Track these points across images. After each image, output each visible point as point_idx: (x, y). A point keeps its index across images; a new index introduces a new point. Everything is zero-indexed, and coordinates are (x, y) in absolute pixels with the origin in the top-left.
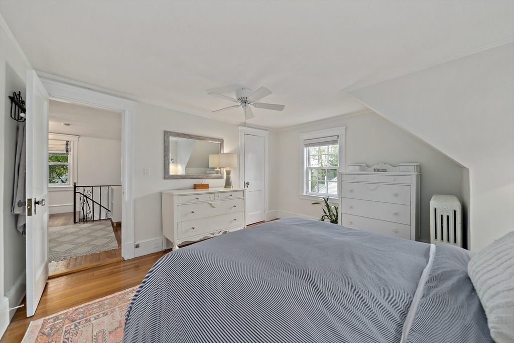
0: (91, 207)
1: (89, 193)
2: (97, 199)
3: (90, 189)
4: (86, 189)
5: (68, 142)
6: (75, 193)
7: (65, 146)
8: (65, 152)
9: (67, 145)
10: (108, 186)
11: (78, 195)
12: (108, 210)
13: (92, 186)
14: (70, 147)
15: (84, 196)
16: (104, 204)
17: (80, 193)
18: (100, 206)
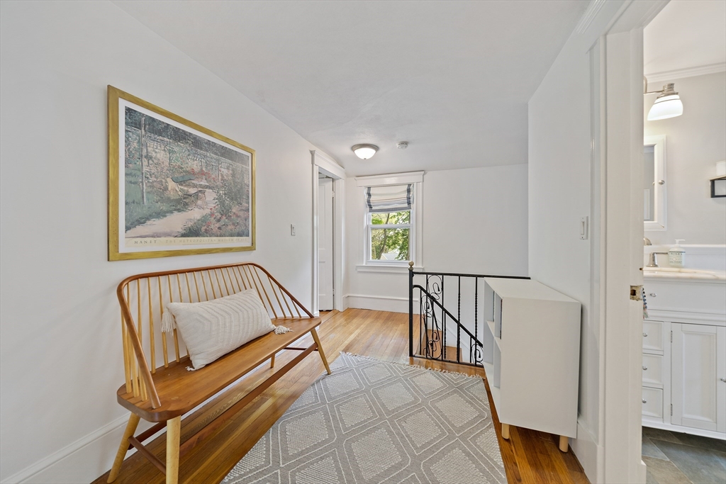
0: (440, 326)
1: (437, 292)
2: (452, 308)
3: (437, 279)
4: (432, 279)
5: (409, 185)
6: (412, 287)
7: (405, 195)
8: (406, 205)
9: (409, 191)
10: (477, 276)
11: (416, 291)
12: (475, 339)
13: (443, 274)
14: (413, 195)
15: (428, 295)
16: (468, 323)
17: (422, 289)
18: (460, 325)
